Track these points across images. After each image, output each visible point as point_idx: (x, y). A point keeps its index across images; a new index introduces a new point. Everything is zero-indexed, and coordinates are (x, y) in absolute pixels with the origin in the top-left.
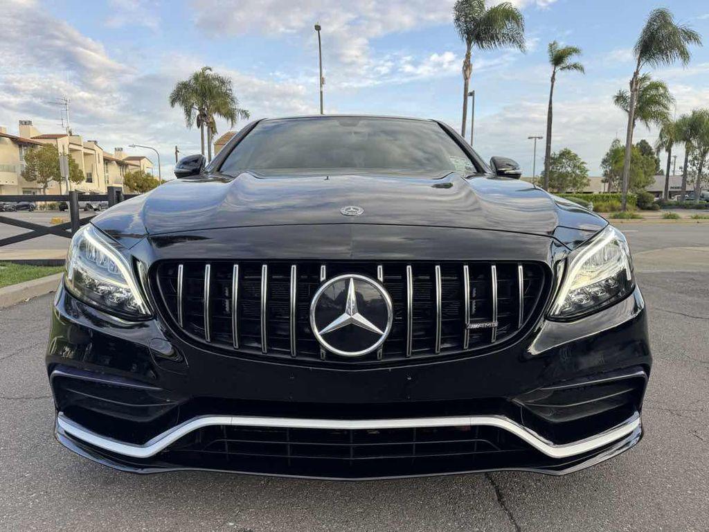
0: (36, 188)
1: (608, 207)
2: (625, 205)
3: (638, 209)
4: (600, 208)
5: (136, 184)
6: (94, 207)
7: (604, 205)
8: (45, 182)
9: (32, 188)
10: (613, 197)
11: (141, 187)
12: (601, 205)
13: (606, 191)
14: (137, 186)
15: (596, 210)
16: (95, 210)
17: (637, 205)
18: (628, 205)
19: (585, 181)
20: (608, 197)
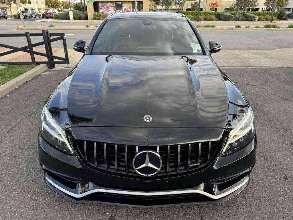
0: (7, 7)
1: (264, 18)
2: (272, 18)
3: (278, 19)
4: (261, 19)
5: (51, 4)
6: (34, 16)
7: (263, 17)
8: (10, 4)
9: (5, 7)
10: (268, 13)
11: (53, 6)
12: (262, 18)
13: (265, 10)
14: (51, 5)
15: (259, 20)
16: (34, 17)
17: (278, 17)
18: (274, 18)
19: (256, 4)
20: (265, 13)
